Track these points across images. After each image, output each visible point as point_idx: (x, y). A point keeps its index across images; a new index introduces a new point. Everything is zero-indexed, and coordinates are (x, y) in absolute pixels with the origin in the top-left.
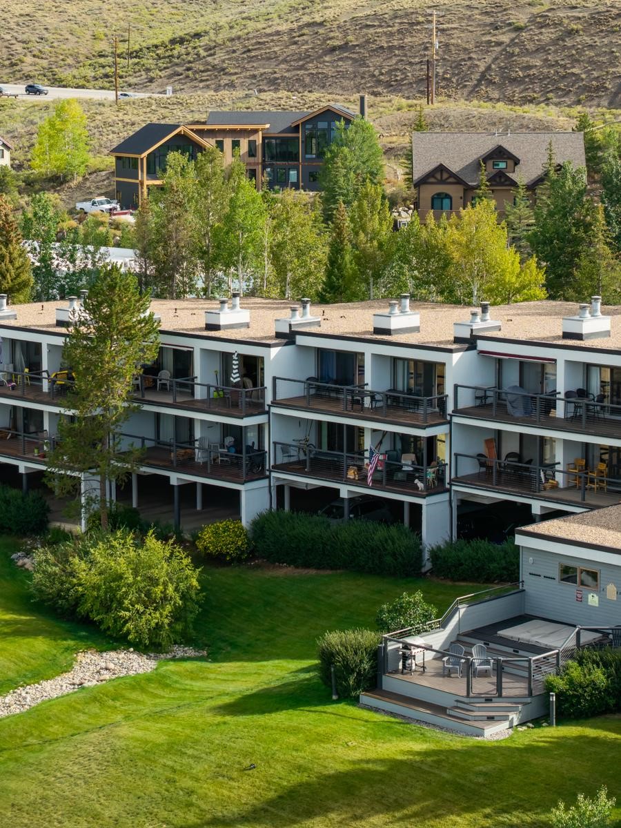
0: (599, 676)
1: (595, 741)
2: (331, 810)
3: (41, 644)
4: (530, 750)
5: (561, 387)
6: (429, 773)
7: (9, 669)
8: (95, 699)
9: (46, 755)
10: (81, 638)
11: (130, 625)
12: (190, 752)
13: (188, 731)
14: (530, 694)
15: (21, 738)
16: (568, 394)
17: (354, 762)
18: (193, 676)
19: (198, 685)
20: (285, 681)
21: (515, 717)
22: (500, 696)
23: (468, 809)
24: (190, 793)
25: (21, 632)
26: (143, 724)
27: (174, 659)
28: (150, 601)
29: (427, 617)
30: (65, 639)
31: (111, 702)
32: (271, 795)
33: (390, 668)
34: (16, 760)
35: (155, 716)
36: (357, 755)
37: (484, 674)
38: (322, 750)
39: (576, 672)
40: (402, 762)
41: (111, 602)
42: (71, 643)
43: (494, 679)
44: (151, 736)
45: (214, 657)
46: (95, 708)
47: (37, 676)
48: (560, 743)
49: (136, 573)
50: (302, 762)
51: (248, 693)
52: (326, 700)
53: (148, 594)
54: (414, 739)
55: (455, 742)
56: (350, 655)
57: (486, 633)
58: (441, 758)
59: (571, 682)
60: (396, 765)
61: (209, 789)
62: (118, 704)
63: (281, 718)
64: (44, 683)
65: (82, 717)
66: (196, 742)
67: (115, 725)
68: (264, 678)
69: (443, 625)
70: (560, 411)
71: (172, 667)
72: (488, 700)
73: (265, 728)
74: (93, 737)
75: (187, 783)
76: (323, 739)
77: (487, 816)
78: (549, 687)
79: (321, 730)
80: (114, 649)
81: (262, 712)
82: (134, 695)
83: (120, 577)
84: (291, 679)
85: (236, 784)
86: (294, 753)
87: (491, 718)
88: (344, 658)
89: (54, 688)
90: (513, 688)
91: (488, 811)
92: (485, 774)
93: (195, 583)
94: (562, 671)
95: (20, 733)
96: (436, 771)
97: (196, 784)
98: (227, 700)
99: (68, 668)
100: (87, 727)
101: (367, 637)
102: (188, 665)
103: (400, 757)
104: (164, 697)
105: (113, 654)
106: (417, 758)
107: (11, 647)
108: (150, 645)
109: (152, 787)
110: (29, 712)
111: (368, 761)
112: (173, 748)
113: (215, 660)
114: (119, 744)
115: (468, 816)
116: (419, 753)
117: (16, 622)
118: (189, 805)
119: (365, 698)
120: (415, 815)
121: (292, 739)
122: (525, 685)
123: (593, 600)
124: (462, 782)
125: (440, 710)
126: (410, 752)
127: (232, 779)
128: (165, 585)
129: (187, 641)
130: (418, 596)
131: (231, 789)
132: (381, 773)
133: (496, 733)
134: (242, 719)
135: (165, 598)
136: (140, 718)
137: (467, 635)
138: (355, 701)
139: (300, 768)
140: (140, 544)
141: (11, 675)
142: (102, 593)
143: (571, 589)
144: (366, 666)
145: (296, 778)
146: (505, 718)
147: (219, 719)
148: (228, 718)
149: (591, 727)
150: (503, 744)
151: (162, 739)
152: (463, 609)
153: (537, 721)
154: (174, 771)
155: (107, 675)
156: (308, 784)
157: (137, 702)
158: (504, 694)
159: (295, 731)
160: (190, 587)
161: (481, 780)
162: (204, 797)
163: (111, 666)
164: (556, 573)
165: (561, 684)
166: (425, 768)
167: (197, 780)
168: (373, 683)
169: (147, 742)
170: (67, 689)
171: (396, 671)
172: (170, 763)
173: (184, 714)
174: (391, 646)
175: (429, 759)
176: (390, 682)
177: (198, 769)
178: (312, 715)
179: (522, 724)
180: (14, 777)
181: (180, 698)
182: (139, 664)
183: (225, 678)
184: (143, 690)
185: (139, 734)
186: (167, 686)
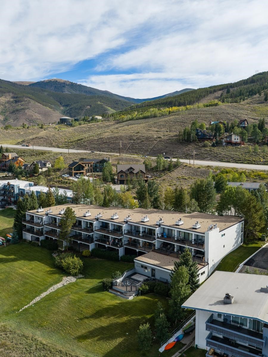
0: (147, 288)
1: (146, 300)
2: (104, 316)
3: (57, 276)
4: (136, 302)
5: (141, 231)
6: (120, 308)
7: (52, 281)
8: (66, 288)
9: (58, 301)
10: (63, 274)
11: (71, 272)
12: (82, 302)
13: (81, 297)
14: (136, 290)
15: (54, 297)
16: (142, 232)
17: (108, 305)
18: (82, 283)
19: (83, 285)
20: (97, 285)
21: (134, 295)
22: (131, 291)
23: (126, 316)
24: (82, 311)
25: (54, 273)
26: (74, 295)
27: (79, 278)
28: (75, 268)
29: (120, 275)
30: (61, 274)
31: (69, 289)
32: (95, 312)
33: (114, 285)
34: (53, 302)
35: (76, 293)
36: (108, 304)
37: (129, 286)
38: (103, 302)
39: (144, 287)
40: (116, 305)
41: (68, 268)
42: (62, 275)
43: (130, 287)
44: (75, 298)
45: (85, 277)
46: (66, 290)
47: (57, 283)
48: (141, 300)
49: (73, 263)
50: (100, 305)
51: (91, 288)
52: (103, 291)
53: (74, 266)
54: (118, 300)
55: (124, 300)
56: (107, 283)
57: (129, 277)
58: (122, 304)
59: (143, 288)
60: (115, 306)
61: (84, 310)
62: (70, 289)
63: (96, 295)
64: (58, 284)
65: (64, 292)
66: (83, 300)
67: (69, 295)
68: (94, 284)
69: (122, 276)
70: (141, 235)
71: (78, 280)
72: (130, 292)
73: (93, 297)
74: (66, 297)
75: (81, 309)
76: (103, 300)
77: (129, 317)
78: (139, 290)
79: (103, 298)
80: (69, 276)
81: (93, 293)
82: (72, 287)
83: (70, 264)
84: (98, 285)
85: (89, 309)
86: (99, 303)
87: (130, 295)
88: (107, 284)
89: (59, 285)
90: (134, 289)
91: (130, 316)
92: (129, 308)
93: (82, 264)
94: (141, 287)
95: (54, 296)
96: (121, 307)
97: (83, 309)
98: (87, 290)
99: (61, 281)
100: (65, 295)
101: (110, 280)
102: (81, 280)
103: (116, 304)
104: (77, 288)
105: (69, 277)
106: (118, 305)
107: (52, 277)
108: (75, 275)
109: (76, 310)
110: (55, 291)
111: (110, 305)
112: (79, 301)
113: (86, 278)
114: (70, 300)
115: (126, 317)
116: (119, 303)
117: (53, 271)
118: (82, 314)
119: (110, 290)
120: (118, 317)
121: (98, 300)
122: (135, 288)
123: (146, 271)
124: (126, 310)
125: (122, 293)
126: (117, 303)
127: (88, 308)
128: (77, 265)
129: (81, 273)
130: (118, 272)
131: (88, 310)
132: (112, 308)
133: (131, 298)
134: (90, 295)
135: (77, 267)
136: (73, 293)
137: (126, 277)
138: (108, 291)
139: (100, 306)
140: (73, 258)
141: (52, 283)
142: (67, 267)
143: (143, 269)
144: (110, 285)
145: (99, 309)
146: (132, 295)
147: (86, 294)
148: (88, 294)
149: (147, 297)
150: (132, 301)
151: (77, 299)
152: (125, 273)
153: (137, 295)
154: (79, 306)
155: (68, 282)
156: (101, 310)
157: (73, 289)
158: (132, 290)
159: (98, 298)
160: (81, 265)
161: (128, 309)
162: (84, 312)
163: (69, 280)
164: (140, 266)
165: (141, 289)
166: (120, 307)
167: (83, 308)
168: (111, 288)
169: (75, 300)
170: (62, 286)
171: (115, 285)
172: (78, 304)
173: (80, 293)
174: (114, 282)
175: (120, 305)
176: (114, 287)
177: (83, 306)
178: (102, 294)
179: (135, 296)
180: (53, 307)
181: (80, 288)
182: (73, 280)
183: (87, 283)
184: (74, 286)
185: (73, 297)
186: (78, 285)
